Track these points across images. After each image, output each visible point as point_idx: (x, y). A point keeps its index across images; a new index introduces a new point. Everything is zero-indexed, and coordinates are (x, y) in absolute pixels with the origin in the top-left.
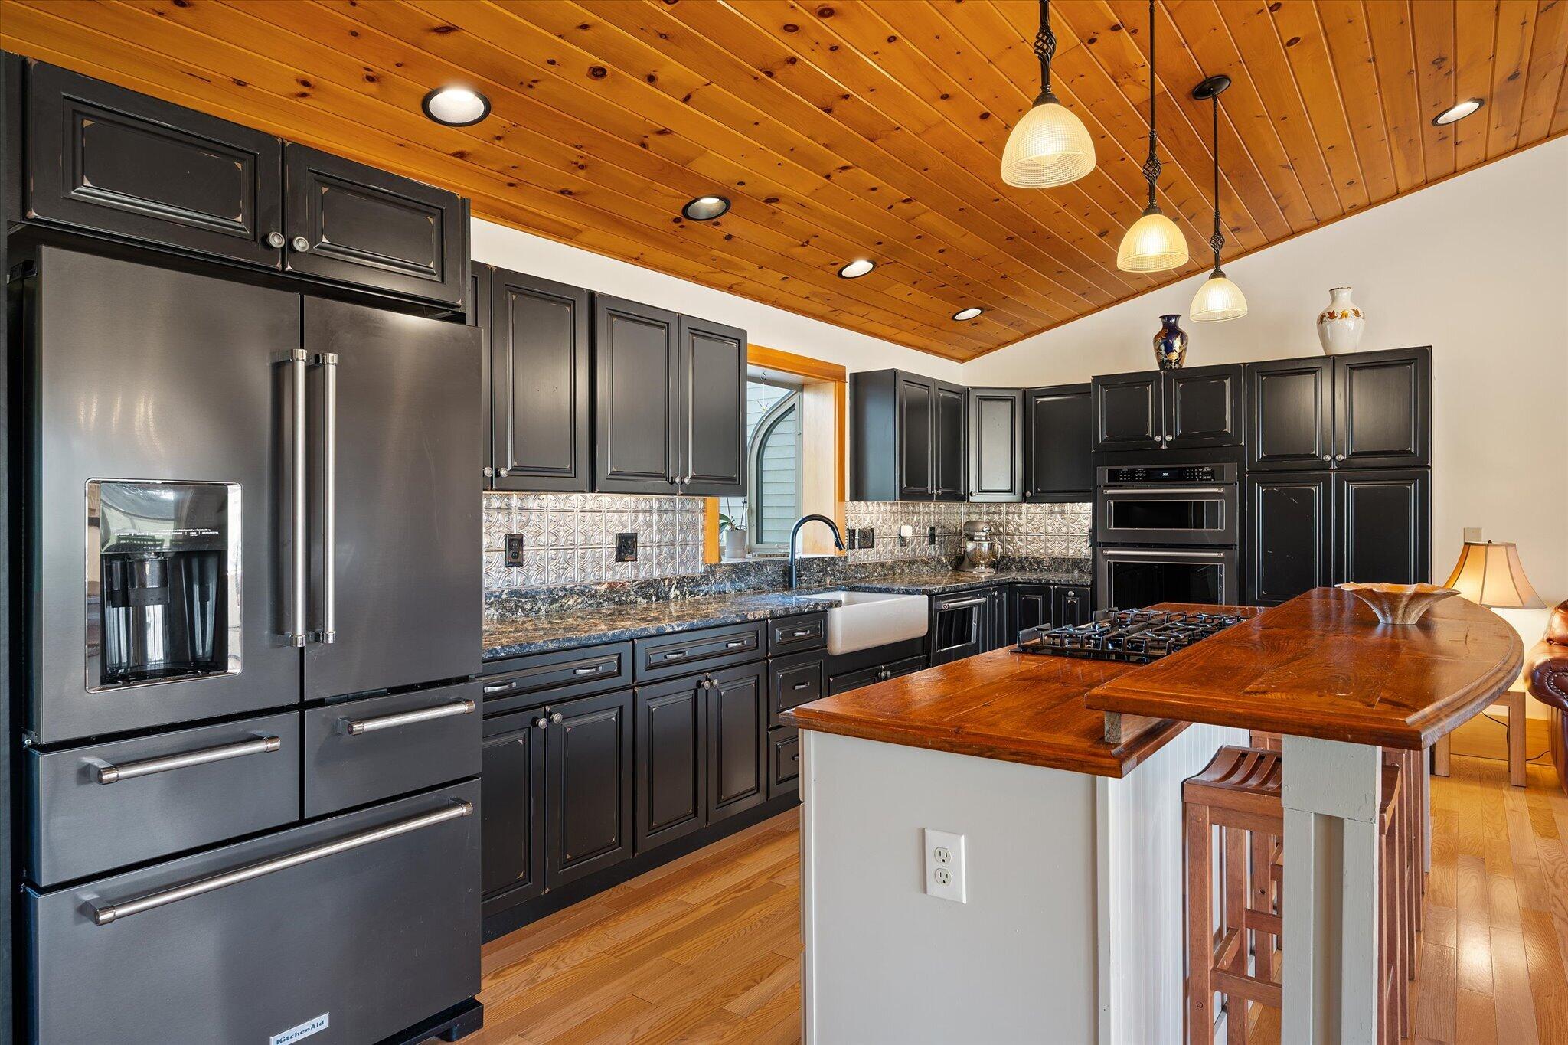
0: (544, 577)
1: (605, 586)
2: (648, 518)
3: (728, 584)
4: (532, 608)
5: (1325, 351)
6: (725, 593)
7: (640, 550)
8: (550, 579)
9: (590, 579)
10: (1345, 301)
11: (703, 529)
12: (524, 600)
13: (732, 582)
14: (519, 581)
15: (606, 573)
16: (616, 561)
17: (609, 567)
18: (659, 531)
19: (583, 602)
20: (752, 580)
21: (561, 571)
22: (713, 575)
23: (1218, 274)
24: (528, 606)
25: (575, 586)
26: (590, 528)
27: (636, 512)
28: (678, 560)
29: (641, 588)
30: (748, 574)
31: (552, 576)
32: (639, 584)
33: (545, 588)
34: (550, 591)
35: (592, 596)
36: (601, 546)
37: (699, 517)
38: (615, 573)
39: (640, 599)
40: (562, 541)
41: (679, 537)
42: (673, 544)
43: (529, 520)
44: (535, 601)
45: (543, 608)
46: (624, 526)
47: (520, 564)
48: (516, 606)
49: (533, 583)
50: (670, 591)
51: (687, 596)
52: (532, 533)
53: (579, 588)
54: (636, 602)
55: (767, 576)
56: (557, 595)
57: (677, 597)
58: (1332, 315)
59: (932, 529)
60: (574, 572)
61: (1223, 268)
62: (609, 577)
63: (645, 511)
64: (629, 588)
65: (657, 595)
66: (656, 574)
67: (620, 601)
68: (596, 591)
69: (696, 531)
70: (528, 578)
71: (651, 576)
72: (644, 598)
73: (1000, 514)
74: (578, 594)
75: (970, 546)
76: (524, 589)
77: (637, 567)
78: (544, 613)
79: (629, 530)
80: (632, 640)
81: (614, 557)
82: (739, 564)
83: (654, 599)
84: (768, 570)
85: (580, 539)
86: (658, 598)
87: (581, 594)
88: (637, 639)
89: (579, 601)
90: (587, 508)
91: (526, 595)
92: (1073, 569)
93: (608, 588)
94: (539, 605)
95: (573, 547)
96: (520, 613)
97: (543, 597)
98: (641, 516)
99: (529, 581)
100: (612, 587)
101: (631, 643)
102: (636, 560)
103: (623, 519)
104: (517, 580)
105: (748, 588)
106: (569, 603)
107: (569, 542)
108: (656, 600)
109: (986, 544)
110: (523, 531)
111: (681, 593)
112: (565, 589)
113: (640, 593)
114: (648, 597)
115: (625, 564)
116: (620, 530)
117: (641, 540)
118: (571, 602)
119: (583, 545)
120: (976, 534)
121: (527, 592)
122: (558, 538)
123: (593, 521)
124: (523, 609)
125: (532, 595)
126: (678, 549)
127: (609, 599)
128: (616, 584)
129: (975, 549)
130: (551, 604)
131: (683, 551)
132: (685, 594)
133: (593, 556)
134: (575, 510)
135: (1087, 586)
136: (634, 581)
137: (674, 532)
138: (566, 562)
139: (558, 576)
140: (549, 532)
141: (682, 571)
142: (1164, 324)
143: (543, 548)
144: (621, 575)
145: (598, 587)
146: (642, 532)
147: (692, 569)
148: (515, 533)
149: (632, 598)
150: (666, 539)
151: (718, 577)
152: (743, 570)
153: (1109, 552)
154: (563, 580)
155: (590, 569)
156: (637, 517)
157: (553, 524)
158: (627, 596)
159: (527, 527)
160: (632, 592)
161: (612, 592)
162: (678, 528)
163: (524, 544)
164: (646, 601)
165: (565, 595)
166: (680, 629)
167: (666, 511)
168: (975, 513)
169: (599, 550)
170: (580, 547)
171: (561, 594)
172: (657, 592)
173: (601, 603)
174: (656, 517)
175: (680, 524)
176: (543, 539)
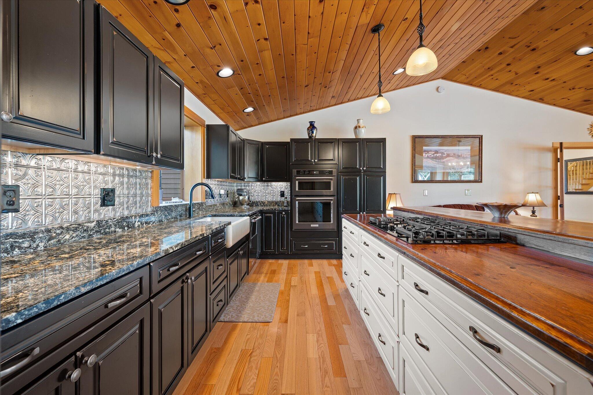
0: (42, 220)
1: (95, 223)
2: (121, 180)
3: (164, 217)
4: (30, 246)
5: (356, 137)
6: (162, 222)
7: (117, 200)
8: (47, 221)
9: (82, 219)
10: (361, 123)
11: (151, 188)
12: (21, 241)
13: (165, 216)
14: (15, 224)
15: (93, 215)
16: (101, 206)
17: (96, 211)
18: (128, 188)
19: (77, 236)
20: (174, 214)
21: (57, 215)
22: (157, 212)
23: (380, 95)
24: (26, 245)
25: (71, 225)
26: (82, 184)
27: (114, 175)
28: (138, 205)
29: (119, 222)
30: (172, 212)
31: (49, 219)
32: (117, 220)
33: (43, 229)
34: (48, 231)
35: (85, 230)
36: (90, 196)
37: (149, 181)
38: (100, 214)
39: (117, 230)
40: (59, 192)
41: (138, 192)
42: (135, 195)
43: (25, 174)
44: (33, 240)
45: (42, 245)
46: (106, 184)
47: (17, 211)
48: (12, 246)
49: (31, 225)
50: (135, 223)
51: (144, 225)
52: (29, 185)
53: (74, 226)
54: (115, 232)
55: (179, 212)
56: (55, 233)
57: (139, 226)
58: (359, 127)
59: (228, 191)
60: (69, 215)
61: (382, 94)
62: (95, 217)
63: (119, 175)
64: (111, 223)
65: (128, 226)
66: (126, 213)
67: (105, 232)
68: (88, 227)
69: (147, 189)
70: (24, 221)
71: (123, 215)
72: (120, 229)
73: (249, 186)
74: (73, 231)
75: (241, 198)
76: (20, 231)
77: (114, 210)
78: (43, 248)
79: (110, 186)
80: (149, 264)
81: (99, 203)
82: (168, 206)
83: (126, 228)
84: (179, 209)
85: (74, 191)
86: (129, 228)
87: (75, 230)
88: (152, 262)
89: (74, 235)
90: (80, 169)
91: (23, 236)
92: (275, 205)
93: (96, 224)
94: (37, 242)
95: (68, 197)
96: (17, 251)
97: (41, 235)
98: (117, 178)
99: (26, 224)
100: (99, 223)
101: (148, 266)
102: (114, 205)
103: (106, 179)
104: (12, 224)
105: (172, 218)
106: (65, 238)
107: (64, 193)
108: (127, 229)
109: (247, 197)
110: (19, 183)
111: (141, 224)
112: (62, 228)
113: (117, 226)
114: (123, 228)
115: (107, 208)
116: (103, 186)
117: (117, 192)
118: (67, 237)
119: (76, 195)
120: (243, 193)
121: (24, 233)
122: (54, 189)
123: (84, 178)
124: (20, 248)
125: (32, 235)
126: (138, 199)
127: (97, 232)
128: (102, 221)
129: (243, 199)
130: (49, 240)
131: (141, 199)
132: (143, 224)
133: (84, 203)
134: (70, 170)
135: (289, 210)
136: (114, 219)
137: (136, 189)
138: (62, 207)
139: (55, 218)
140: (46, 186)
141: (140, 211)
142: (310, 124)
143: (40, 197)
144: (104, 216)
145: (89, 224)
146: (117, 188)
147: (146, 210)
148: (10, 184)
149: (113, 229)
150: (132, 193)
151: (159, 213)
152: (170, 209)
153: (298, 198)
154: (59, 221)
155: (81, 213)
156: (114, 179)
157: (50, 179)
158: (109, 228)
159: (24, 180)
160: (113, 226)
161: (99, 226)
162: (138, 186)
163: (21, 194)
164: (121, 230)
165: (62, 232)
166: (177, 249)
167: (132, 176)
168: (239, 186)
169: (88, 199)
170: (74, 197)
171: (58, 232)
172: (128, 225)
173: (91, 235)
174: (126, 180)
175: (139, 184)
176: (41, 190)
